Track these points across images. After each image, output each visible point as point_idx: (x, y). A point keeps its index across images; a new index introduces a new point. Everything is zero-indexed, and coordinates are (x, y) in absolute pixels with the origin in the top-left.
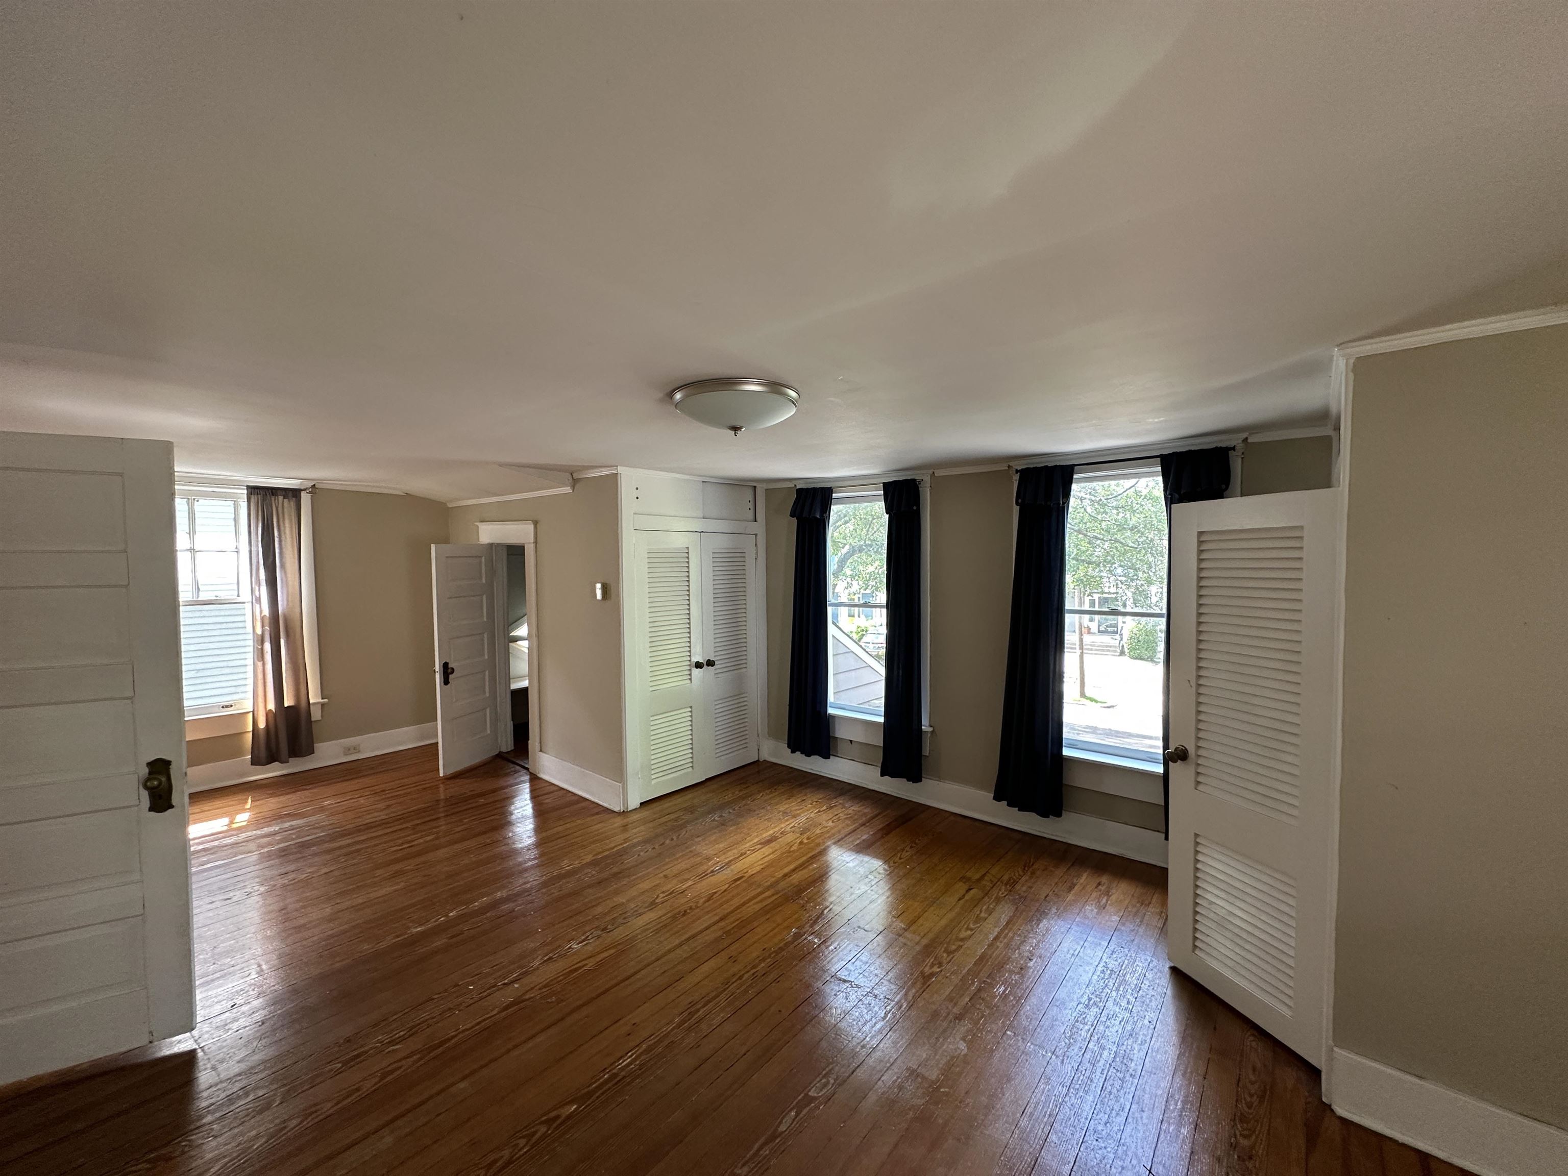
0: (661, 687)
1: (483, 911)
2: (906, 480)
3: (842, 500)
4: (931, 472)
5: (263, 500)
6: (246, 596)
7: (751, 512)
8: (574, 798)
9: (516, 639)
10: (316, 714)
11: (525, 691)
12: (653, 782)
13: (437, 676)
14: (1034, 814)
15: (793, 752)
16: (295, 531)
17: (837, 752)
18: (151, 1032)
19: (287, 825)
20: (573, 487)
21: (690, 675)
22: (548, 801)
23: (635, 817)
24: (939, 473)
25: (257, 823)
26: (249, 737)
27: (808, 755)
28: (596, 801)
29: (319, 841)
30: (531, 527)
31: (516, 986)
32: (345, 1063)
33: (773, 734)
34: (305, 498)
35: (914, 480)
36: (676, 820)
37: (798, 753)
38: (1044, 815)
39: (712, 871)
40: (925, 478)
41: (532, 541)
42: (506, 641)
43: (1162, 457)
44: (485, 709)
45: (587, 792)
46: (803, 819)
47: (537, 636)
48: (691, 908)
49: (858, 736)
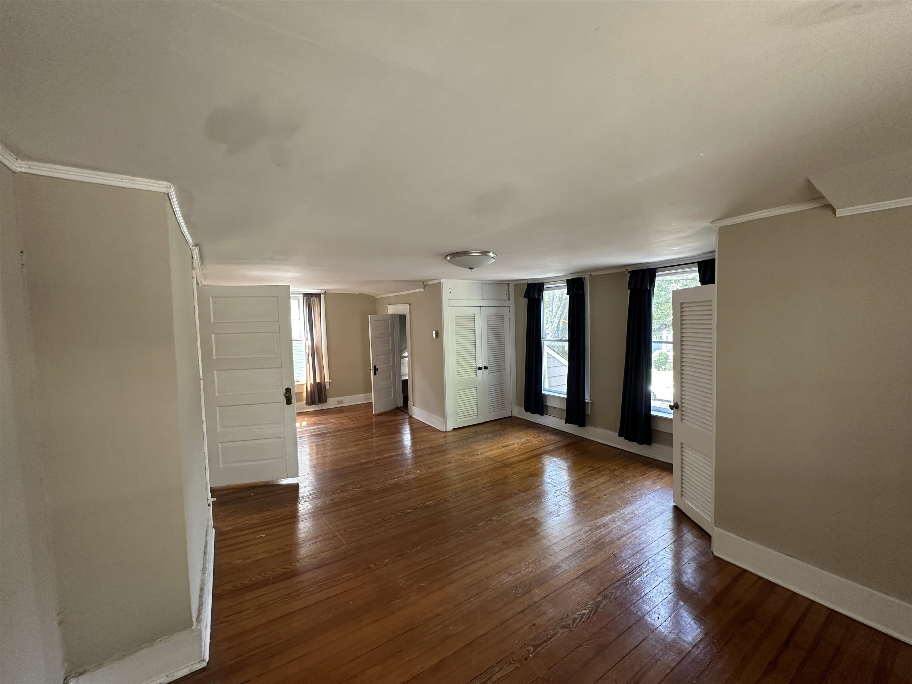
0: (462, 378)
1: (386, 458)
2: (577, 278)
3: (549, 289)
4: (589, 273)
5: (308, 299)
6: (303, 338)
7: (507, 296)
8: (427, 425)
9: (405, 357)
10: (327, 387)
11: (407, 380)
12: (459, 420)
13: (372, 371)
14: (636, 443)
15: (526, 412)
16: (319, 309)
17: (548, 412)
18: (287, 475)
19: (319, 426)
20: (424, 289)
21: (476, 373)
22: (415, 426)
23: (449, 434)
24: (593, 274)
25: (308, 425)
26: (305, 394)
27: (533, 413)
28: (434, 427)
29: (330, 432)
30: (408, 306)
31: (396, 479)
32: (341, 491)
33: (518, 404)
34: (322, 297)
35: (581, 278)
36: (466, 436)
37: (529, 412)
38: (641, 443)
39: (477, 454)
40: (587, 277)
41: (408, 313)
42: (400, 358)
43: (698, 262)
44: (391, 387)
45: (431, 423)
46: (524, 440)
47: (412, 354)
48: (465, 465)
49: (557, 406)
